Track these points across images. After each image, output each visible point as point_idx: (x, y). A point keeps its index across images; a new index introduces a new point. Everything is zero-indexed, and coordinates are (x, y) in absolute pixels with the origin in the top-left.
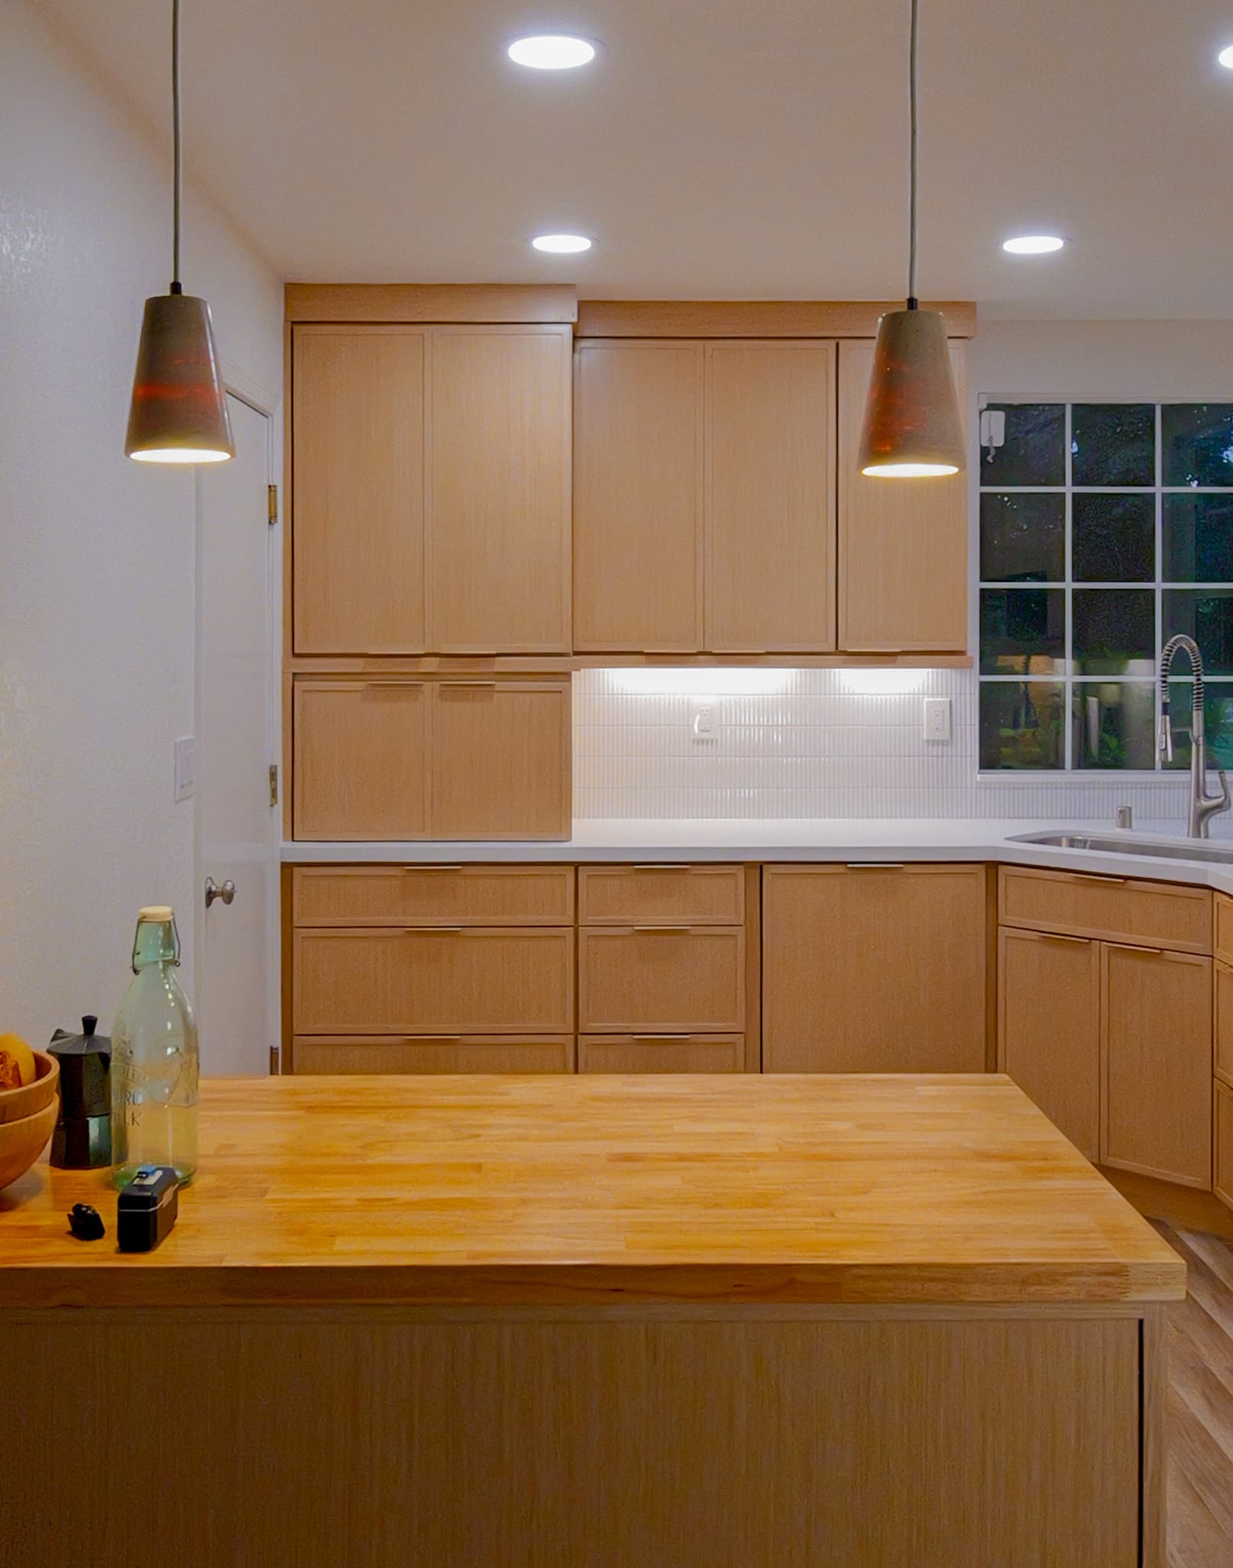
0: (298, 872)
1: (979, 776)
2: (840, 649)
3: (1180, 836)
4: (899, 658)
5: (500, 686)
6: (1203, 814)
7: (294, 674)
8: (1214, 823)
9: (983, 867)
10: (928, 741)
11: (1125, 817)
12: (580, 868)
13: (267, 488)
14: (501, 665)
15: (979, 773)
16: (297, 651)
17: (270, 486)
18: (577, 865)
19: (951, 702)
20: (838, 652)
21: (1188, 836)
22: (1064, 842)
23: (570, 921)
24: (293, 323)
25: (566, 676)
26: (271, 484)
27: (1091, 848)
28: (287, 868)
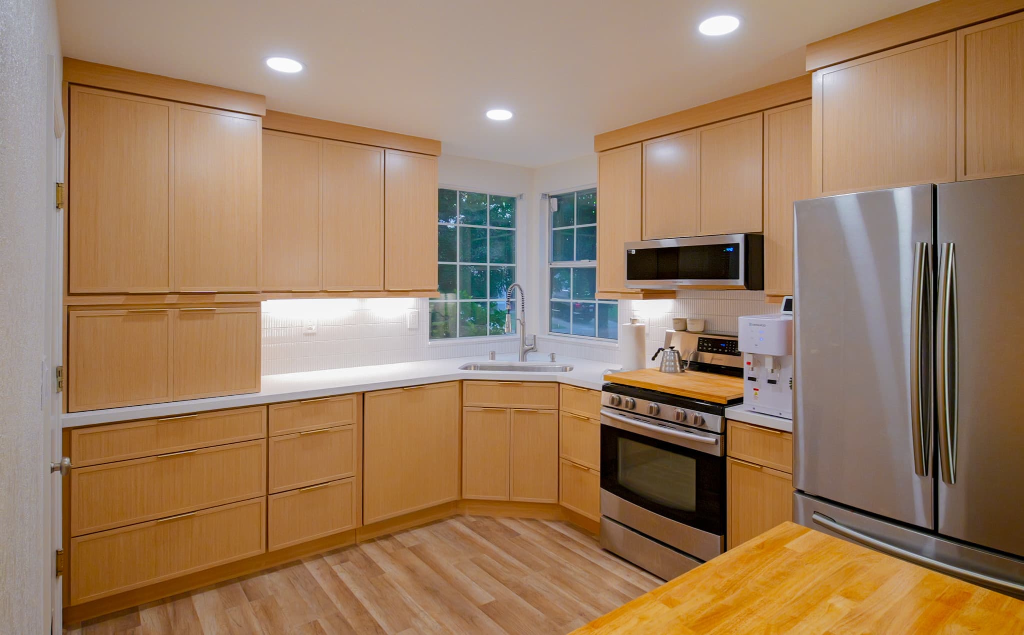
0: (75, 433)
1: (429, 342)
2: (386, 289)
3: (516, 361)
4: (410, 293)
5: (218, 310)
6: (525, 352)
7: (68, 306)
8: (530, 355)
9: (458, 382)
10: (409, 329)
11: (493, 355)
12: (270, 406)
13: (56, 185)
14: (219, 298)
15: (430, 341)
16: (71, 291)
17: (57, 183)
18: (268, 405)
19: (418, 312)
20: (385, 291)
21: (519, 361)
22: (472, 368)
23: (265, 436)
24: (70, 83)
25: (258, 304)
26: (58, 182)
27: (480, 369)
28: (67, 432)
